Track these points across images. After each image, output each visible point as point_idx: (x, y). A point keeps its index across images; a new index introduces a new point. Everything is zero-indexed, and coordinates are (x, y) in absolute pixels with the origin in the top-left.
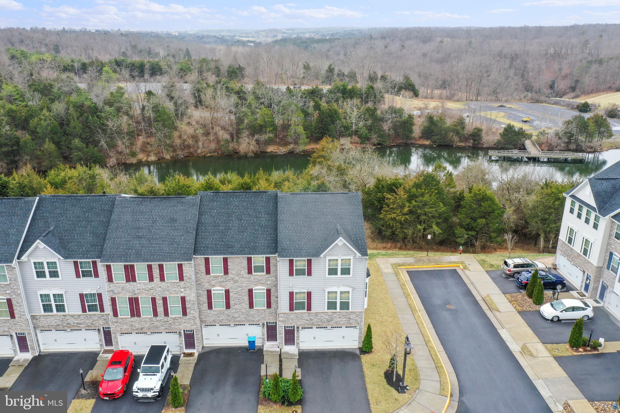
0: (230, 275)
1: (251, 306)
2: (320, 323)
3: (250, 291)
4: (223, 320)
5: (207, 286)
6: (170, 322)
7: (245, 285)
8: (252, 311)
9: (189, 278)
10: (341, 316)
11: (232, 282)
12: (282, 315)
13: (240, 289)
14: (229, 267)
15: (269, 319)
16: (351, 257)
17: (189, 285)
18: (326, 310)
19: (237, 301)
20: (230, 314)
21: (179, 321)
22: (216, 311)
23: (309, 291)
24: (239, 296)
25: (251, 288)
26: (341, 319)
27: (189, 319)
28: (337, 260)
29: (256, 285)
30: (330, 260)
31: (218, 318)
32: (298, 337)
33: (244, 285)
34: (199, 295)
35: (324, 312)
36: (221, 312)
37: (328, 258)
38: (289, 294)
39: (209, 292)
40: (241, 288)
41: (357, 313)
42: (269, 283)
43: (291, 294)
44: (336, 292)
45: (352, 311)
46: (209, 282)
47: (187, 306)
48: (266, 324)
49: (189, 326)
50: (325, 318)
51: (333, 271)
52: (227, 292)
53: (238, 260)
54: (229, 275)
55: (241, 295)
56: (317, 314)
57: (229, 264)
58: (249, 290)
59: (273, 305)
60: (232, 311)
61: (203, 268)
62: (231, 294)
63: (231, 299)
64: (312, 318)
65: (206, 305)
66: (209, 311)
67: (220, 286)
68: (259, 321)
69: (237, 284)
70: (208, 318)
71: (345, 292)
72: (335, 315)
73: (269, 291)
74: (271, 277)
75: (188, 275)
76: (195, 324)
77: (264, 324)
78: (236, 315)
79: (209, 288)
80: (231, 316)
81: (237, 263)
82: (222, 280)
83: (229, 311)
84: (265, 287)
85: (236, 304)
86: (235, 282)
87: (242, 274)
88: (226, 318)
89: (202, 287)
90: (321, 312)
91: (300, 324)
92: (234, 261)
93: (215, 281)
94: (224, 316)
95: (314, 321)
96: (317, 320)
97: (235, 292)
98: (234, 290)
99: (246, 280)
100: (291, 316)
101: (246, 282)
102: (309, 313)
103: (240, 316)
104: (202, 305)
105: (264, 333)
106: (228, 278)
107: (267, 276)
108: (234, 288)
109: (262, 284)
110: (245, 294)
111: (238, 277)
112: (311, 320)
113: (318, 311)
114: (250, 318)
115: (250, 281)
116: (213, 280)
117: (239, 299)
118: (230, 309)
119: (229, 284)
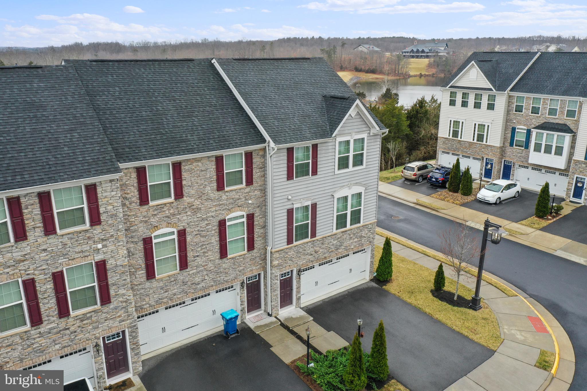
0: (186, 199)
1: (223, 253)
2: (326, 255)
3: (222, 224)
4: (175, 294)
5: (142, 231)
6: (72, 329)
7: (213, 214)
8: (226, 263)
9: (112, 216)
10: (352, 236)
11: (189, 213)
12: (278, 255)
13: (203, 224)
14: (184, 183)
15: (251, 271)
16: (365, 136)
17: (112, 232)
18: (335, 231)
19: (199, 249)
20: (187, 279)
21: (94, 319)
22: (161, 280)
23: (314, 202)
24: (202, 239)
25: (221, 217)
26: (351, 241)
27: (116, 308)
28: (349, 142)
29: (230, 210)
30: (340, 144)
31: (164, 295)
32: (299, 288)
33: (211, 214)
35: (333, 233)
36: (172, 280)
37: (339, 141)
38: (286, 214)
39: (147, 242)
40: (206, 222)
41: (370, 226)
42: (250, 202)
43: (291, 213)
44: (347, 198)
45: (364, 224)
46: (146, 222)
47: (110, 281)
48: (245, 283)
49: (115, 325)
50: (333, 245)
51: (343, 163)
52: (182, 234)
53: (200, 164)
54: (185, 198)
55: (205, 237)
56: (323, 239)
57: (185, 175)
58: (219, 222)
59: (258, 243)
60: (191, 273)
61: (134, 193)
62: (189, 238)
63: (189, 248)
64: (317, 249)
65: (142, 273)
66: (148, 284)
67: (169, 225)
68: (235, 278)
69: (199, 216)
70: (147, 299)
71: (357, 195)
72: (345, 236)
73: (250, 218)
74: (254, 191)
75: (110, 207)
76: (129, 316)
77: (242, 284)
78: (197, 279)
79: (147, 234)
80: (189, 283)
81: (198, 172)
82: (171, 212)
83: (186, 273)
84: (244, 211)
85: (198, 256)
86: (195, 212)
87: (206, 194)
88: (181, 289)
89: (134, 234)
90: (328, 236)
91: (301, 263)
92: (193, 167)
93: (158, 216)
94: (177, 286)
95: (320, 252)
96: (323, 250)
97: (195, 233)
98: (194, 228)
99: (214, 204)
100: (289, 253)
101: (214, 208)
102: (313, 241)
103: (206, 278)
104: (133, 274)
105: (243, 300)
106: (182, 207)
107: (248, 190)
108: (193, 224)
109: (240, 208)
110: (213, 232)
111: (199, 200)
112: (315, 253)
113: (324, 236)
114: (222, 278)
115: (221, 205)
116: (155, 215)
117: (202, 245)
118: (187, 270)
119: (185, 218)
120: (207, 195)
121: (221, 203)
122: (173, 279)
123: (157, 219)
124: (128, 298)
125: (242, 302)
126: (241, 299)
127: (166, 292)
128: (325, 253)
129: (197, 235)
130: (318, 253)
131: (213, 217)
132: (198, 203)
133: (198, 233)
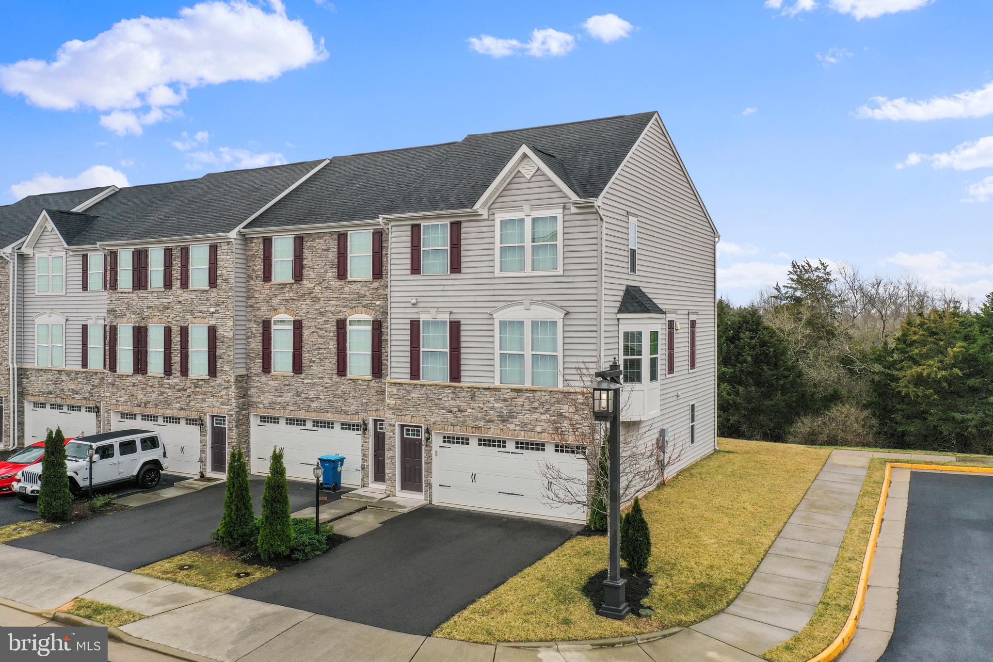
0: (307, 284)
1: (342, 368)
2: (482, 423)
3: (342, 327)
4: (288, 404)
5: (264, 312)
6: (188, 391)
7: (332, 310)
8: (345, 387)
9: (226, 281)
10: (536, 404)
11: (308, 301)
12: (394, 390)
13: (321, 320)
14: (305, 262)
16: (558, 212)
17: (224, 298)
18: (497, 383)
19: (316, 352)
20: (300, 390)
21: (203, 389)
22: (275, 378)
23: (455, 317)
24: (319, 341)
25: (340, 316)
26: (535, 416)
27: (220, 385)
28: (522, 221)
29: (353, 310)
30: (503, 223)
31: (279, 400)
32: (429, 463)
33: (330, 309)
34: (249, 334)
35: (492, 386)
36: (284, 383)
37: (500, 216)
38: (410, 327)
39: (267, 327)
40: (325, 318)
41: (580, 399)
42: (378, 303)
43: (415, 326)
44: (521, 323)
45: (566, 389)
46: (268, 302)
47: (219, 352)
48: (371, 426)
49: (218, 404)
50: (493, 408)
51: (512, 259)
52: (298, 328)
53: (322, 241)
54: (305, 282)
55: (322, 337)
56: (473, 391)
57: (306, 253)
58: (338, 321)
60: (306, 381)
61: (259, 264)
62: (306, 334)
63: (305, 348)
64: (463, 405)
65: (258, 362)
66: (264, 379)
67: (286, 311)
68: (357, 413)
69: (317, 306)
70: (262, 397)
71: (544, 323)
72: (520, 401)
73: (377, 328)
75: (224, 271)
76: (229, 400)
77: (365, 424)
78: (312, 394)
79: (267, 316)
80: (303, 396)
81: (320, 252)
82: (290, 295)
83: (301, 380)
84: (371, 315)
85: (314, 362)
86: (314, 301)
87: (327, 281)
88: (295, 400)
89: (257, 313)
90: (484, 389)
91: (433, 420)
92: (315, 245)
93: (279, 298)
94: (291, 394)
95: (466, 414)
96: (473, 411)
97: (312, 329)
98: (311, 322)
99: (335, 296)
100: (413, 395)
101: (334, 302)
102: (455, 388)
103: (321, 397)
104: (253, 360)
105: (366, 453)
106: (302, 292)
107: (376, 284)
108: (311, 316)
109: (365, 309)
110: (332, 334)
111: (319, 288)
112: (458, 411)
113: (475, 385)
114: (339, 404)
115: (343, 299)
116: (276, 296)
117: (319, 349)
118: (302, 376)
119: (303, 306)
120: (327, 283)
121: (342, 296)
122: (287, 383)
123: (278, 301)
124: (230, 378)
125: (364, 455)
126: (362, 450)
127: (280, 396)
128: (476, 419)
129: (313, 332)
130: (463, 414)
131: (332, 313)
132: (318, 291)
133: (315, 330)
